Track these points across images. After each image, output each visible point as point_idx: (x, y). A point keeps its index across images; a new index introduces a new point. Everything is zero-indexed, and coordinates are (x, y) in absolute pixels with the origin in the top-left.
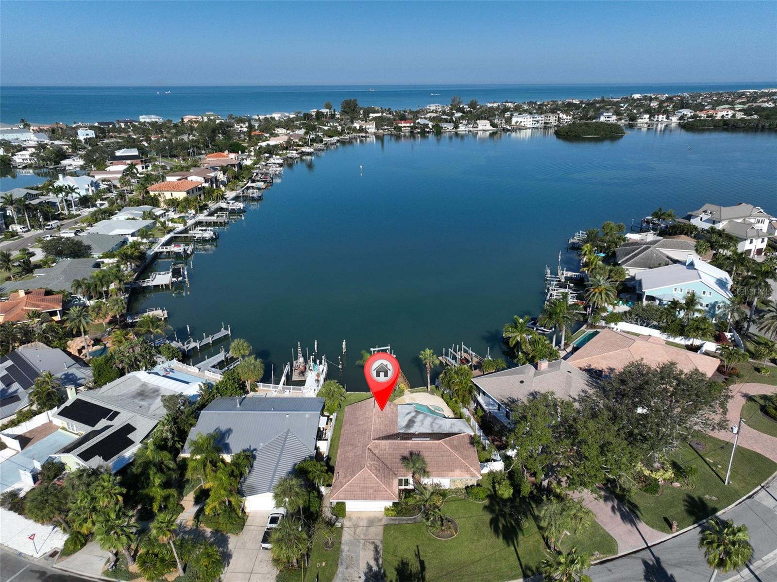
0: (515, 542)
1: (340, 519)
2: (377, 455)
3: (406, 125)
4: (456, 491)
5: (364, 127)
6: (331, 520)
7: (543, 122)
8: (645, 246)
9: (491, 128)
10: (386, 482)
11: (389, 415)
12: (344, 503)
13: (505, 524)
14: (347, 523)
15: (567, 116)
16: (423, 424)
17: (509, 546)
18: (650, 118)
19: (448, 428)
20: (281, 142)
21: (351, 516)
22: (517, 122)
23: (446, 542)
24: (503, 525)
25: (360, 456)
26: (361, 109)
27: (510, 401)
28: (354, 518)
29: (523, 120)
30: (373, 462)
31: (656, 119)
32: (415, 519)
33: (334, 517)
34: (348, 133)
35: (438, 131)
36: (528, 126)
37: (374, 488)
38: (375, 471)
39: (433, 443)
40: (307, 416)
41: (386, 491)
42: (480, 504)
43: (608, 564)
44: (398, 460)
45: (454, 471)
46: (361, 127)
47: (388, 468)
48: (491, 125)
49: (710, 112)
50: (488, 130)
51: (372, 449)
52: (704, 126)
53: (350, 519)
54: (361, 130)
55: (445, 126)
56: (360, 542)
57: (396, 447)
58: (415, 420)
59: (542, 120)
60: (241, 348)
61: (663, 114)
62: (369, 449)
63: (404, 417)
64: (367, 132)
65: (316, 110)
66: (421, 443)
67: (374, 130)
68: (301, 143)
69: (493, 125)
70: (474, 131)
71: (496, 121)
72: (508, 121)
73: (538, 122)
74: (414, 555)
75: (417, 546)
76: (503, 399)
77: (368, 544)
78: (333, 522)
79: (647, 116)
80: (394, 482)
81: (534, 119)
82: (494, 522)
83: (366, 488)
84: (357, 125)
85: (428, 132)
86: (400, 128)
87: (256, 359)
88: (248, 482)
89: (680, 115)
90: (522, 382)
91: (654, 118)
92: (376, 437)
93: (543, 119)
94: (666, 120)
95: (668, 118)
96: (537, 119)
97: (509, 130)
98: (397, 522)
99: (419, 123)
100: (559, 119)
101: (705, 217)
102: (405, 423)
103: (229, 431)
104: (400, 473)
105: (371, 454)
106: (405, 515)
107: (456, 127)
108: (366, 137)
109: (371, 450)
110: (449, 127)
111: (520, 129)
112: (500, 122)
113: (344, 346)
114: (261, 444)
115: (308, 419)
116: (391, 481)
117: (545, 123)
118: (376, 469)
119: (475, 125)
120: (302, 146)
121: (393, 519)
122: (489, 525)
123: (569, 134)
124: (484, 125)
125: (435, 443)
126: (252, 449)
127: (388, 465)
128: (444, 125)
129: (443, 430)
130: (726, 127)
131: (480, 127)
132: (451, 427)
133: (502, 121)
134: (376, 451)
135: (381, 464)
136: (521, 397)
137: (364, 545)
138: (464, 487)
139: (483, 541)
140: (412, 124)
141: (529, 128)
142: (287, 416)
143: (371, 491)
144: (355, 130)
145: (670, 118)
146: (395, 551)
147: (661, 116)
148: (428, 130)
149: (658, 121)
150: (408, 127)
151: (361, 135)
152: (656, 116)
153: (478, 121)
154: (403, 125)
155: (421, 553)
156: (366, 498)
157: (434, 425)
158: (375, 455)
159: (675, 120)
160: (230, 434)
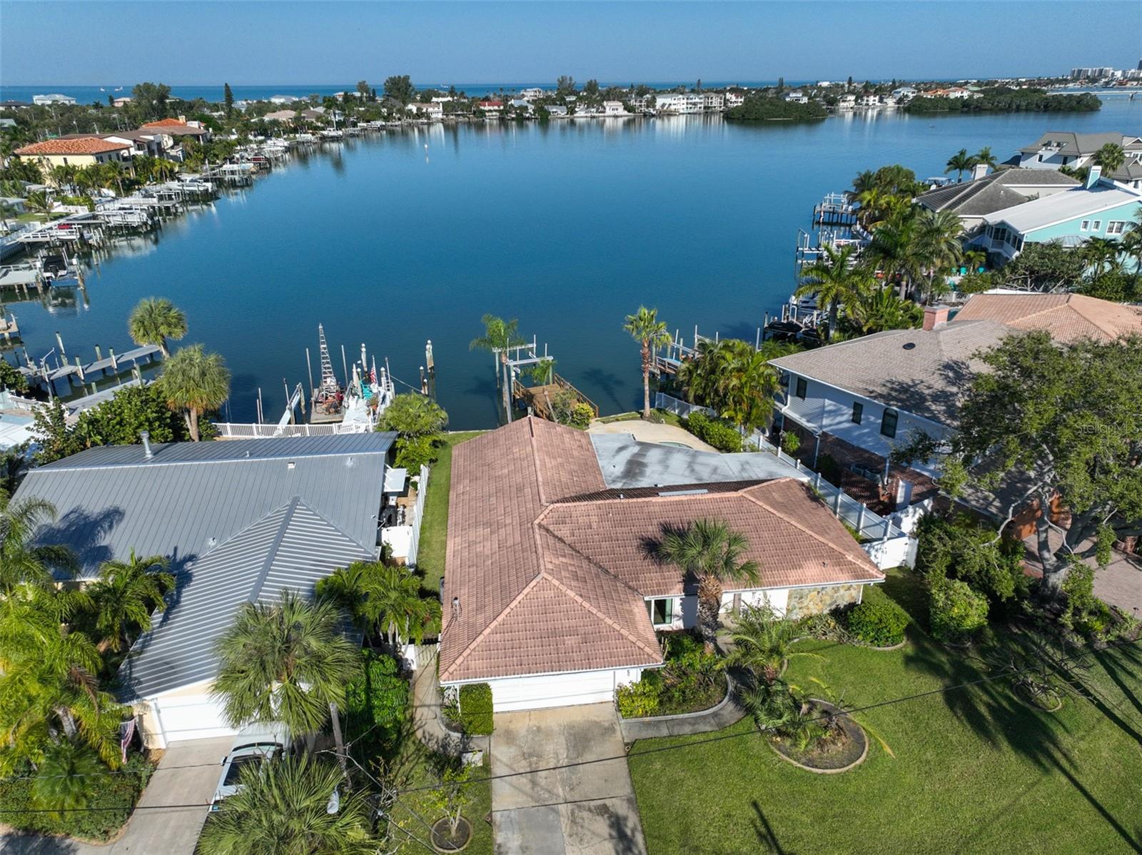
0: (1058, 755)
1: (478, 741)
2: (568, 540)
3: (491, 108)
4: (807, 623)
5: (424, 110)
6: (445, 746)
7: (702, 106)
9: (626, 113)
10: (612, 610)
11: (575, 453)
12: (484, 689)
13: (994, 704)
14: (503, 755)
15: (737, 97)
16: (667, 467)
17: (1047, 771)
18: (856, 101)
19: (737, 474)
20: (284, 119)
21: (512, 726)
22: (663, 105)
23: (843, 777)
24: (988, 705)
25: (518, 548)
26: (416, 93)
27: (892, 389)
28: (523, 732)
29: (673, 102)
30: (564, 560)
31: (864, 102)
32: (715, 715)
33: (456, 736)
34: (399, 119)
35: (544, 120)
36: (681, 111)
37: (581, 630)
38: (573, 583)
39: (722, 500)
40: (349, 463)
41: (622, 637)
42: (892, 653)
44: (631, 550)
45: (800, 567)
46: (419, 109)
47: (607, 572)
48: (625, 109)
49: (939, 93)
50: (621, 116)
51: (551, 528)
52: (936, 107)
53: (510, 737)
54: (420, 115)
55: (555, 110)
56: (557, 812)
57: (618, 517)
58: (645, 461)
59: (701, 103)
60: (161, 320)
61: (875, 94)
62: (540, 526)
63: (614, 456)
64: (428, 118)
65: (342, 93)
66: (689, 502)
67: (440, 116)
68: (319, 124)
69: (628, 108)
70: (599, 117)
71: (632, 102)
72: (651, 103)
73: (695, 104)
74: (756, 839)
75: (755, 805)
76: (871, 388)
77: (585, 814)
78: (453, 753)
79: (853, 98)
80: (636, 610)
81: (689, 101)
82: (956, 699)
83: (554, 633)
84: (413, 108)
85: (528, 119)
86: (482, 113)
87: (205, 352)
88: (156, 650)
89: (898, 96)
90: (910, 346)
91: (862, 100)
92: (555, 498)
93: (702, 101)
94: (879, 104)
95: (881, 100)
96: (694, 101)
97: (653, 116)
98: (665, 732)
99: (512, 105)
100: (726, 101)
101: (1047, 154)
102: (619, 469)
103: (112, 516)
104: (645, 586)
105: (551, 541)
106: (685, 702)
107: (572, 111)
108: (429, 124)
109: (547, 530)
110: (559, 112)
111: (667, 114)
112: (638, 104)
113: (429, 354)
114: (211, 543)
115: (352, 469)
116: (627, 607)
117: (705, 108)
118: (576, 577)
119: (601, 109)
120: (323, 129)
121: (649, 724)
122: (946, 711)
123: (747, 116)
124: (614, 109)
125: (729, 500)
126: (180, 556)
127: (606, 565)
128: (553, 109)
129: (731, 478)
130: (965, 109)
131: (609, 112)
132: (743, 469)
133: (641, 101)
134: (564, 532)
135: (585, 564)
136: (918, 376)
137: (574, 822)
138: (826, 612)
139: (959, 765)
140: (502, 108)
141: (683, 114)
142: (291, 466)
143: (571, 641)
144: (409, 114)
145: (885, 100)
146: (686, 831)
147: (872, 98)
148: (527, 115)
149: (867, 105)
150: (495, 111)
151: (420, 121)
152: (865, 98)
153: (605, 103)
154: (487, 108)
155: (779, 830)
156: (559, 663)
157: (697, 467)
158: (561, 540)
159: (891, 102)
160: (115, 521)
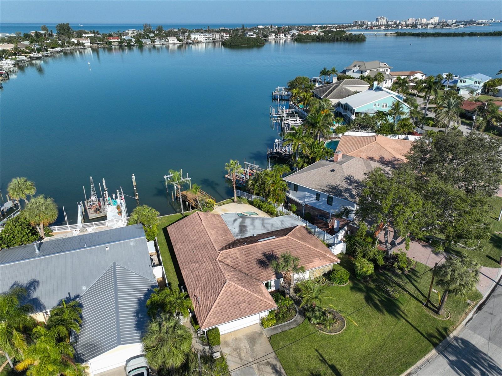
0: (401, 313)
1: (216, 348)
2: (231, 265)
3: (114, 40)
4: (317, 281)
5: (81, 42)
6: (204, 352)
7: (212, 38)
8: (335, 85)
9: (178, 42)
10: (255, 291)
11: (219, 225)
13: (380, 299)
14: (226, 351)
15: (226, 35)
16: (254, 226)
17: (399, 319)
18: (275, 36)
19: (281, 226)
20: (8, 49)
21: (226, 340)
22: (195, 38)
23: (341, 335)
24: (379, 300)
25: (213, 271)
26: (73, 32)
27: (330, 188)
28: (231, 341)
29: (199, 37)
30: (231, 273)
31: (279, 37)
32: (295, 321)
33: (207, 348)
34: (69, 46)
35: (141, 46)
36: (203, 41)
37: (247, 300)
38: (239, 282)
39: (281, 240)
40: (132, 244)
41: (262, 300)
42: (345, 287)
43: (485, 308)
44: (254, 265)
45: (313, 261)
46: (78, 41)
47: (248, 275)
48: (178, 40)
49: (307, 32)
50: (176, 44)
51: (223, 261)
52: (307, 39)
53: (227, 344)
54: (79, 44)
55: (145, 41)
56: (252, 368)
57: (246, 253)
58: (245, 225)
59: (211, 37)
60: (23, 187)
61: (283, 33)
62: (219, 260)
63: (233, 224)
64: (84, 46)
65: (34, 32)
66: (270, 243)
67: (89, 44)
68: (28, 51)
69: (180, 40)
70: (166, 44)
71: (181, 37)
72: (189, 37)
73: (208, 38)
74: (320, 362)
75: (317, 350)
76: (322, 188)
77: (262, 366)
78: (208, 354)
79: (273, 35)
80: (262, 289)
81: (206, 36)
82: (368, 299)
83: (237, 303)
84: (75, 40)
85: (133, 45)
86: (110, 43)
87: (45, 198)
89: (292, 34)
90: (333, 171)
91: (278, 36)
92: (220, 248)
93: (211, 36)
94: (284, 37)
95: (285, 36)
96: (208, 36)
97: (191, 43)
98: (280, 331)
99: (124, 39)
100: (222, 36)
101: (356, 70)
102: (237, 230)
103: (34, 284)
104: (262, 278)
105: (225, 266)
106: (284, 318)
107: (153, 42)
108: (84, 49)
109: (222, 262)
110: (147, 42)
111: (196, 42)
112: (183, 38)
113: (134, 180)
114: (84, 288)
115: (134, 246)
116: (259, 288)
117: (213, 39)
118: (239, 280)
119: (167, 41)
120: (30, 53)
121: (274, 329)
122: (367, 304)
123: (232, 44)
124: (172, 40)
125: (284, 240)
126: (72, 296)
127: (247, 272)
128: (144, 41)
129: (277, 228)
130: (318, 40)
131: (170, 42)
132: (282, 224)
133: (184, 37)
134: (228, 261)
135: (239, 273)
136: (338, 183)
137: (259, 370)
138: (322, 275)
139: (374, 322)
140: (119, 40)
141: (204, 42)
142: (107, 249)
143: (244, 305)
144: (73, 44)
145: (287, 36)
146: (297, 365)
147: (281, 35)
148: (133, 44)
149: (280, 37)
150: (117, 42)
151: (80, 47)
152: (279, 35)
153: (168, 38)
154: (112, 40)
155: (326, 357)
156: (242, 314)
157: (266, 225)
158: (228, 265)
159: (289, 36)
160: (36, 286)
